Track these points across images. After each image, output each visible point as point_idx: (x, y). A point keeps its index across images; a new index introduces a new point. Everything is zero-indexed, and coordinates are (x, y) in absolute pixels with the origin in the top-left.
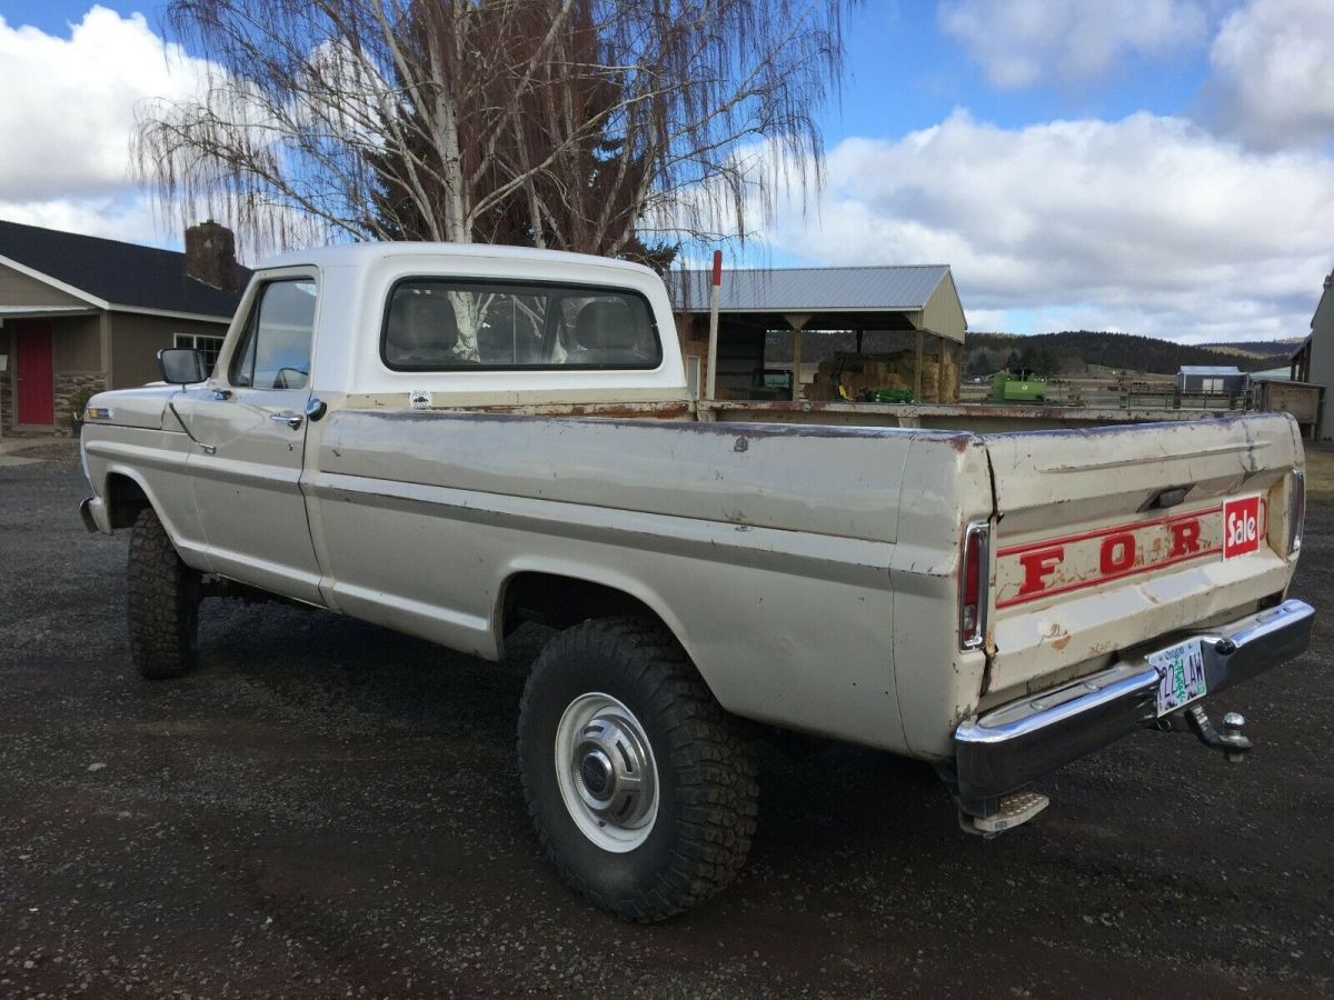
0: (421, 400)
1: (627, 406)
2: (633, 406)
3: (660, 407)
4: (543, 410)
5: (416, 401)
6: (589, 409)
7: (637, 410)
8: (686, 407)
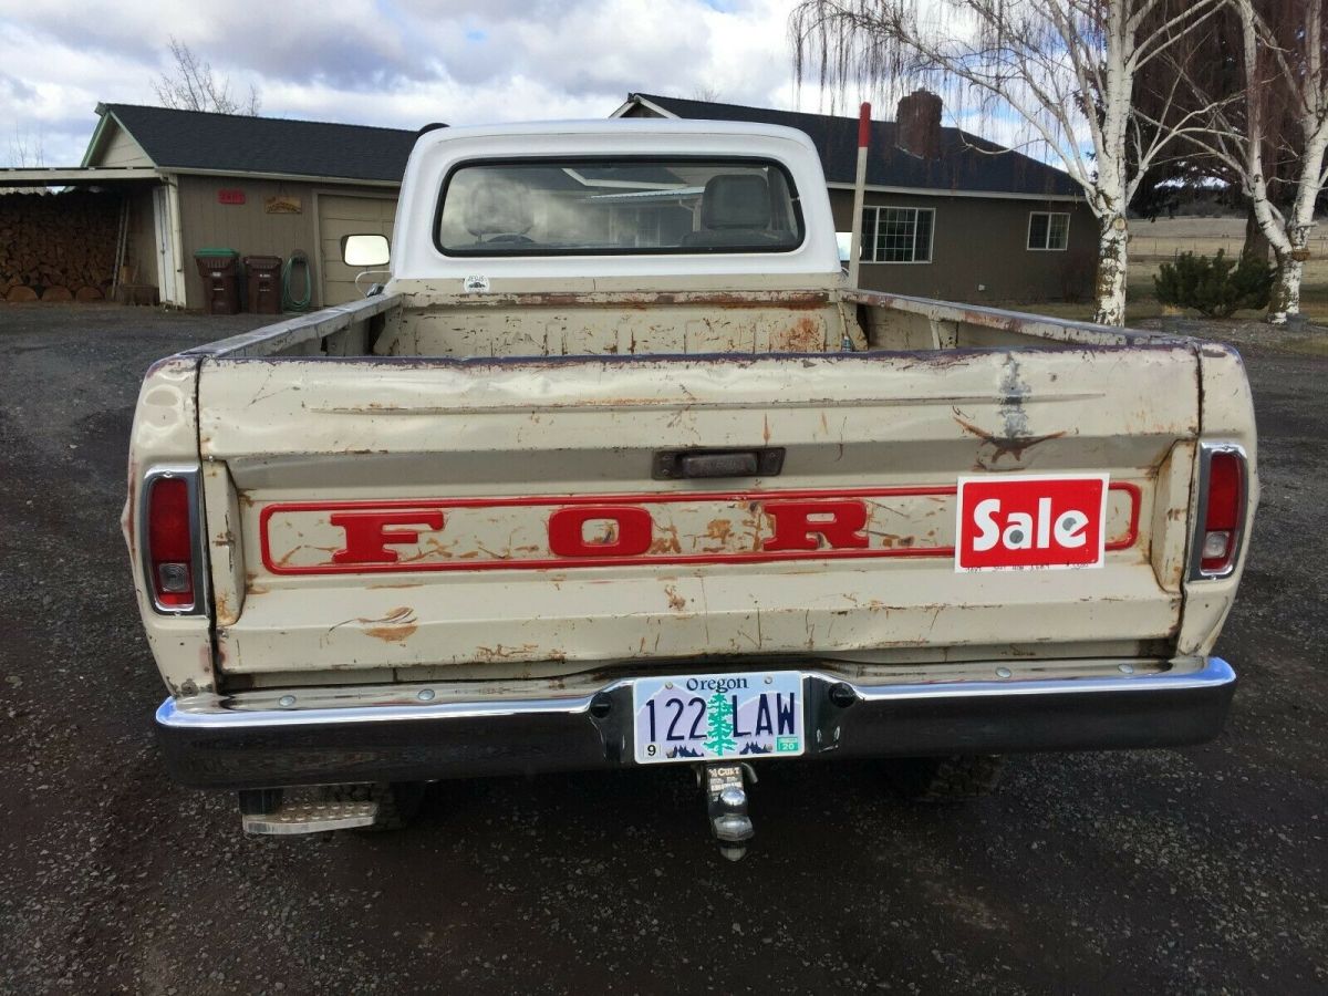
0: (477, 285)
1: (735, 295)
2: (744, 295)
3: (784, 296)
4: (615, 299)
5: (471, 286)
6: (681, 298)
7: (750, 299)
8: (826, 296)
